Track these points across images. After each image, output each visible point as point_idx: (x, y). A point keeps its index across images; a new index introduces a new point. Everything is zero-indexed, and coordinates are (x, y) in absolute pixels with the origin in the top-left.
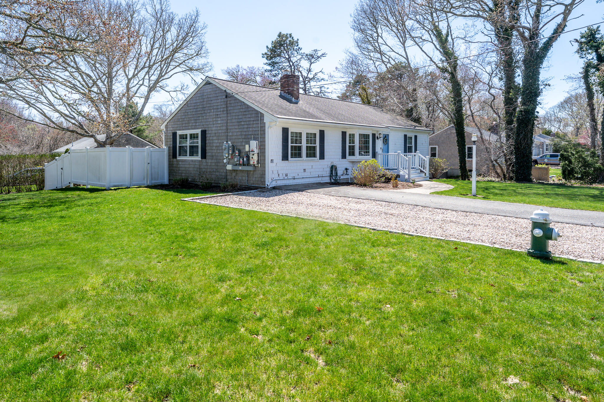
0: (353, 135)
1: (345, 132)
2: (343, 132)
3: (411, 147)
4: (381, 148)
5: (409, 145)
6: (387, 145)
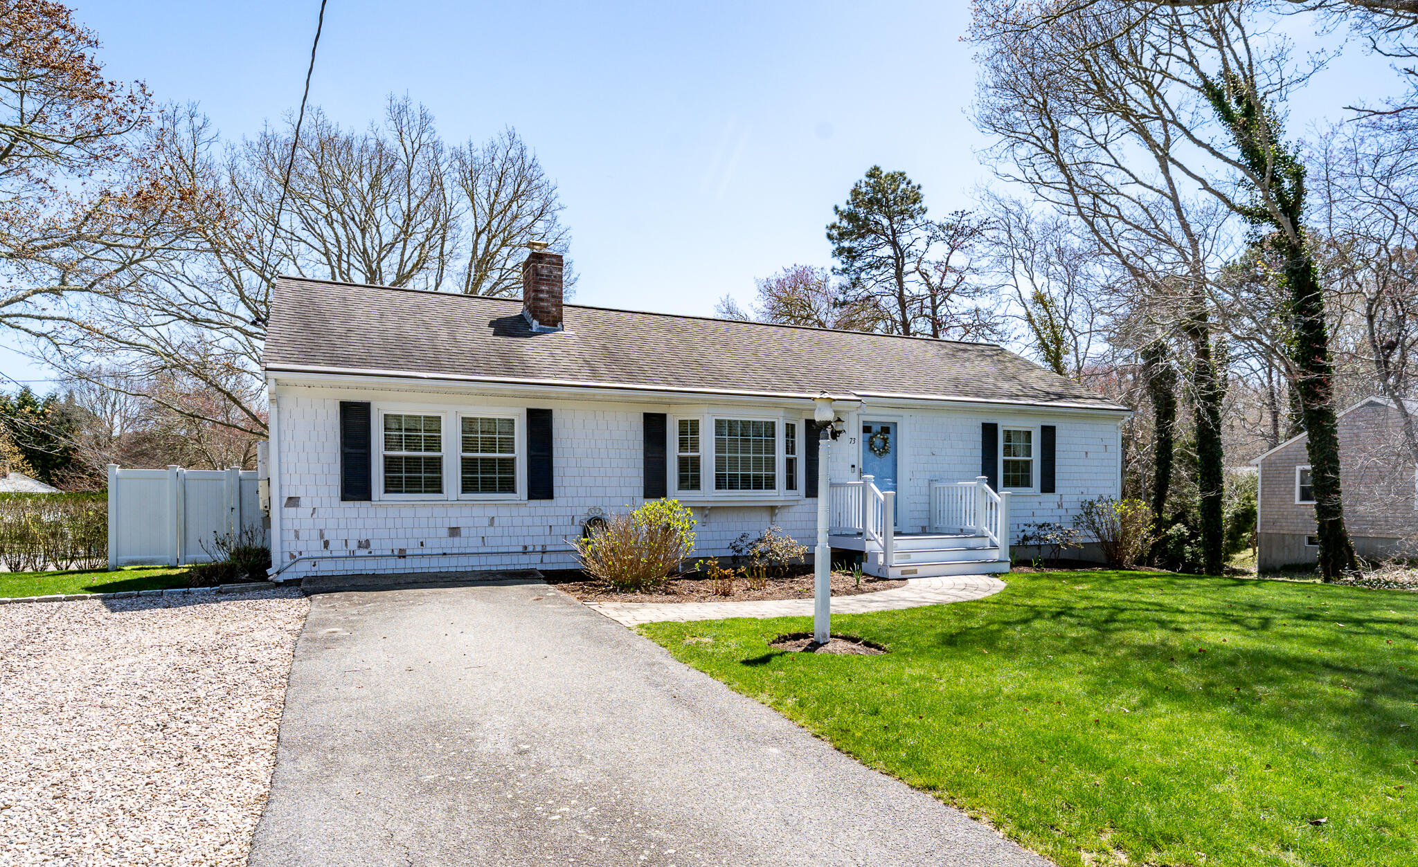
0: (695, 424)
1: (662, 418)
2: (648, 417)
3: (1028, 464)
4: (853, 466)
5: (1012, 458)
6: (888, 458)
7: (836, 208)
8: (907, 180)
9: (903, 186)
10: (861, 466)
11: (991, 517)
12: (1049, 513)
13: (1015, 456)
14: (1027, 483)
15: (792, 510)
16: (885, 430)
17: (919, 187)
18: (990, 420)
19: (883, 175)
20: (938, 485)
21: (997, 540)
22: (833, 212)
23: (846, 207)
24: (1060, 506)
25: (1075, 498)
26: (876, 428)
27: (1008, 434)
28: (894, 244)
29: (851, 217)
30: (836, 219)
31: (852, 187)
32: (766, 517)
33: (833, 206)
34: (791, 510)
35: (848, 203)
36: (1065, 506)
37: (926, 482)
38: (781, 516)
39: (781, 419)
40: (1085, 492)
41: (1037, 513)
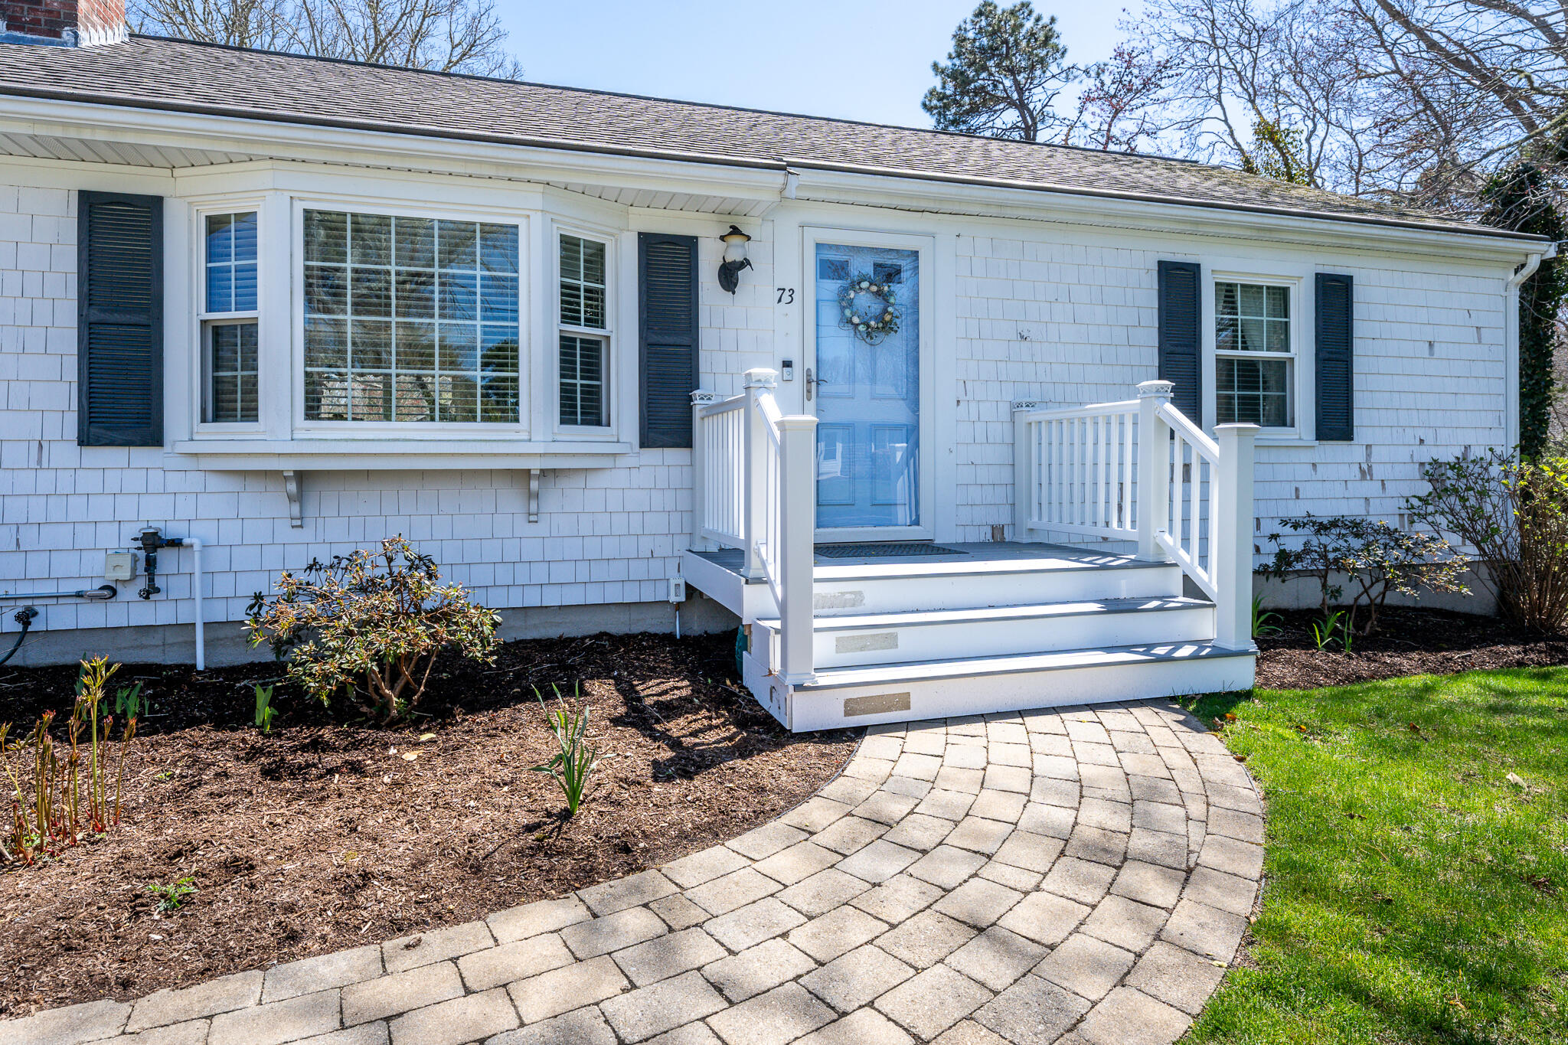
0: (249, 226)
3: (1281, 369)
4: (787, 364)
5: (1239, 353)
6: (894, 344)
7: (935, 66)
8: (1034, 15)
9: (1029, 25)
10: (811, 365)
11: (1186, 501)
12: (1339, 490)
13: (1245, 348)
14: (1281, 417)
15: (596, 481)
16: (889, 273)
17: (1053, 20)
18: (1181, 252)
19: (999, 11)
20: (1034, 415)
21: (1208, 580)
22: (932, 73)
23: (949, 63)
24: (1366, 473)
25: (1403, 454)
26: (862, 266)
27: (1227, 293)
28: (1022, 106)
29: (956, 75)
30: (936, 82)
31: (953, 30)
32: (510, 500)
33: (930, 63)
34: (594, 480)
35: (950, 57)
36: (1378, 472)
37: (1004, 409)
38: (556, 500)
39: (537, 219)
40: (1429, 439)
41: (1306, 491)
